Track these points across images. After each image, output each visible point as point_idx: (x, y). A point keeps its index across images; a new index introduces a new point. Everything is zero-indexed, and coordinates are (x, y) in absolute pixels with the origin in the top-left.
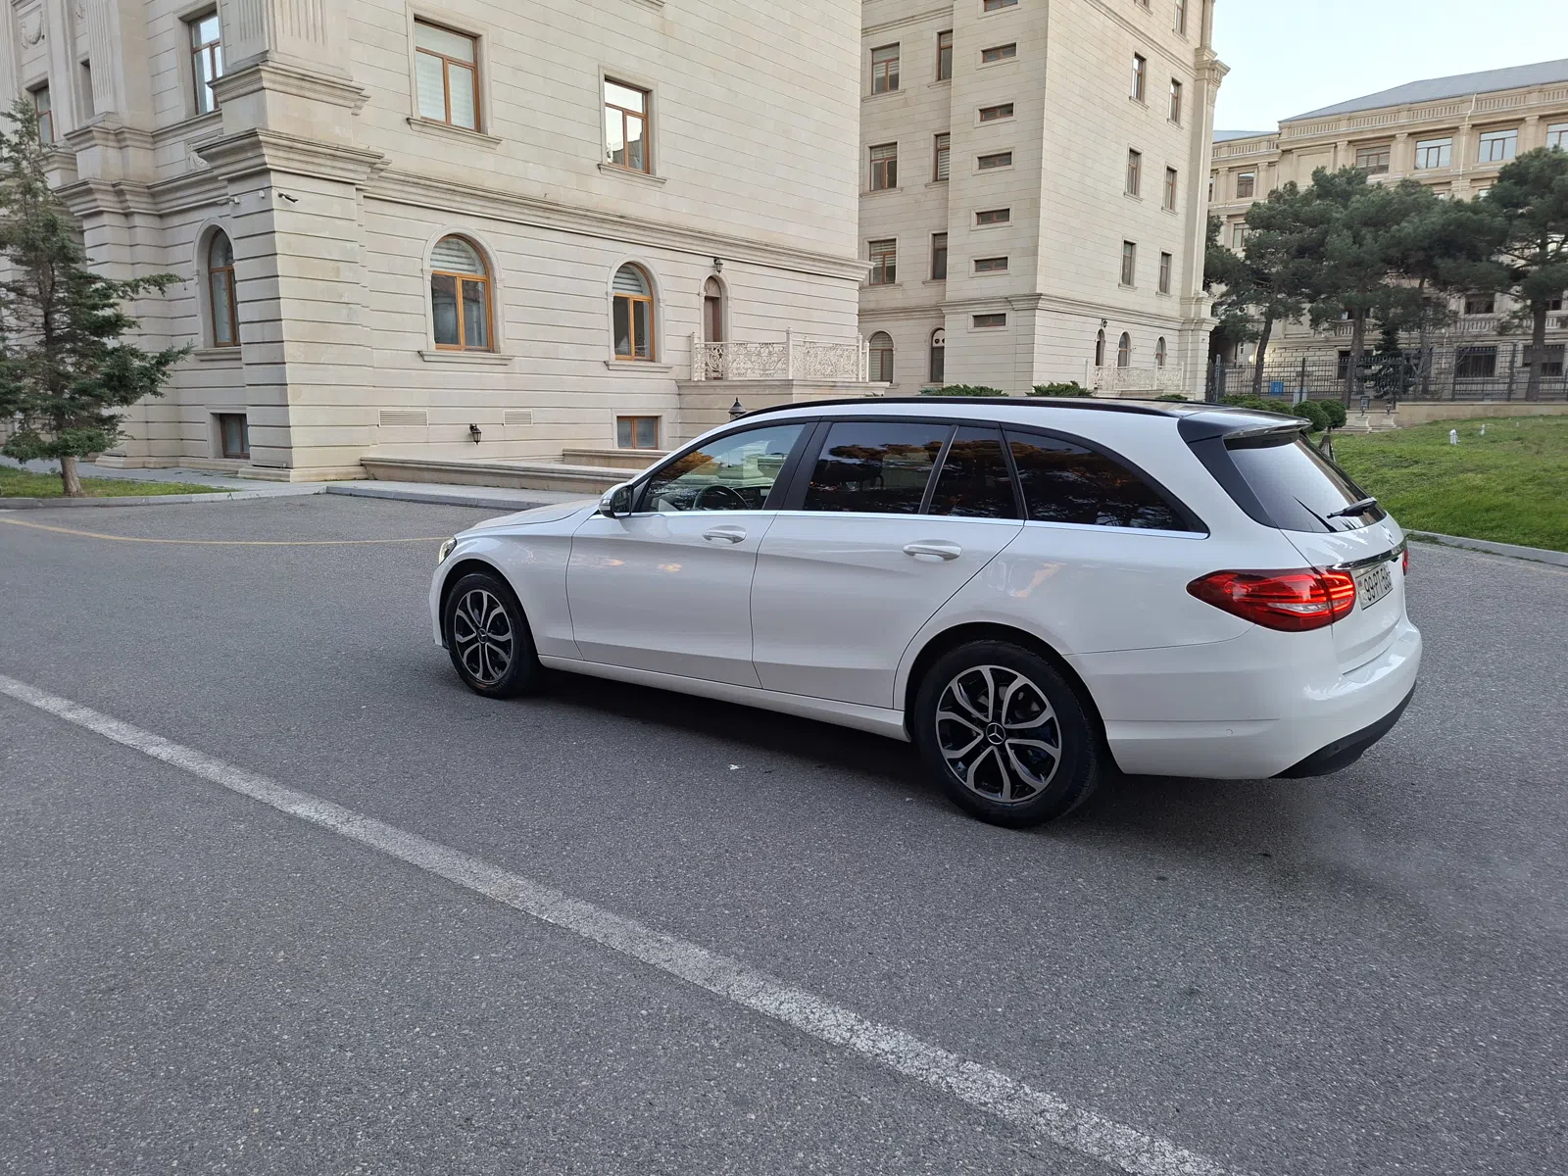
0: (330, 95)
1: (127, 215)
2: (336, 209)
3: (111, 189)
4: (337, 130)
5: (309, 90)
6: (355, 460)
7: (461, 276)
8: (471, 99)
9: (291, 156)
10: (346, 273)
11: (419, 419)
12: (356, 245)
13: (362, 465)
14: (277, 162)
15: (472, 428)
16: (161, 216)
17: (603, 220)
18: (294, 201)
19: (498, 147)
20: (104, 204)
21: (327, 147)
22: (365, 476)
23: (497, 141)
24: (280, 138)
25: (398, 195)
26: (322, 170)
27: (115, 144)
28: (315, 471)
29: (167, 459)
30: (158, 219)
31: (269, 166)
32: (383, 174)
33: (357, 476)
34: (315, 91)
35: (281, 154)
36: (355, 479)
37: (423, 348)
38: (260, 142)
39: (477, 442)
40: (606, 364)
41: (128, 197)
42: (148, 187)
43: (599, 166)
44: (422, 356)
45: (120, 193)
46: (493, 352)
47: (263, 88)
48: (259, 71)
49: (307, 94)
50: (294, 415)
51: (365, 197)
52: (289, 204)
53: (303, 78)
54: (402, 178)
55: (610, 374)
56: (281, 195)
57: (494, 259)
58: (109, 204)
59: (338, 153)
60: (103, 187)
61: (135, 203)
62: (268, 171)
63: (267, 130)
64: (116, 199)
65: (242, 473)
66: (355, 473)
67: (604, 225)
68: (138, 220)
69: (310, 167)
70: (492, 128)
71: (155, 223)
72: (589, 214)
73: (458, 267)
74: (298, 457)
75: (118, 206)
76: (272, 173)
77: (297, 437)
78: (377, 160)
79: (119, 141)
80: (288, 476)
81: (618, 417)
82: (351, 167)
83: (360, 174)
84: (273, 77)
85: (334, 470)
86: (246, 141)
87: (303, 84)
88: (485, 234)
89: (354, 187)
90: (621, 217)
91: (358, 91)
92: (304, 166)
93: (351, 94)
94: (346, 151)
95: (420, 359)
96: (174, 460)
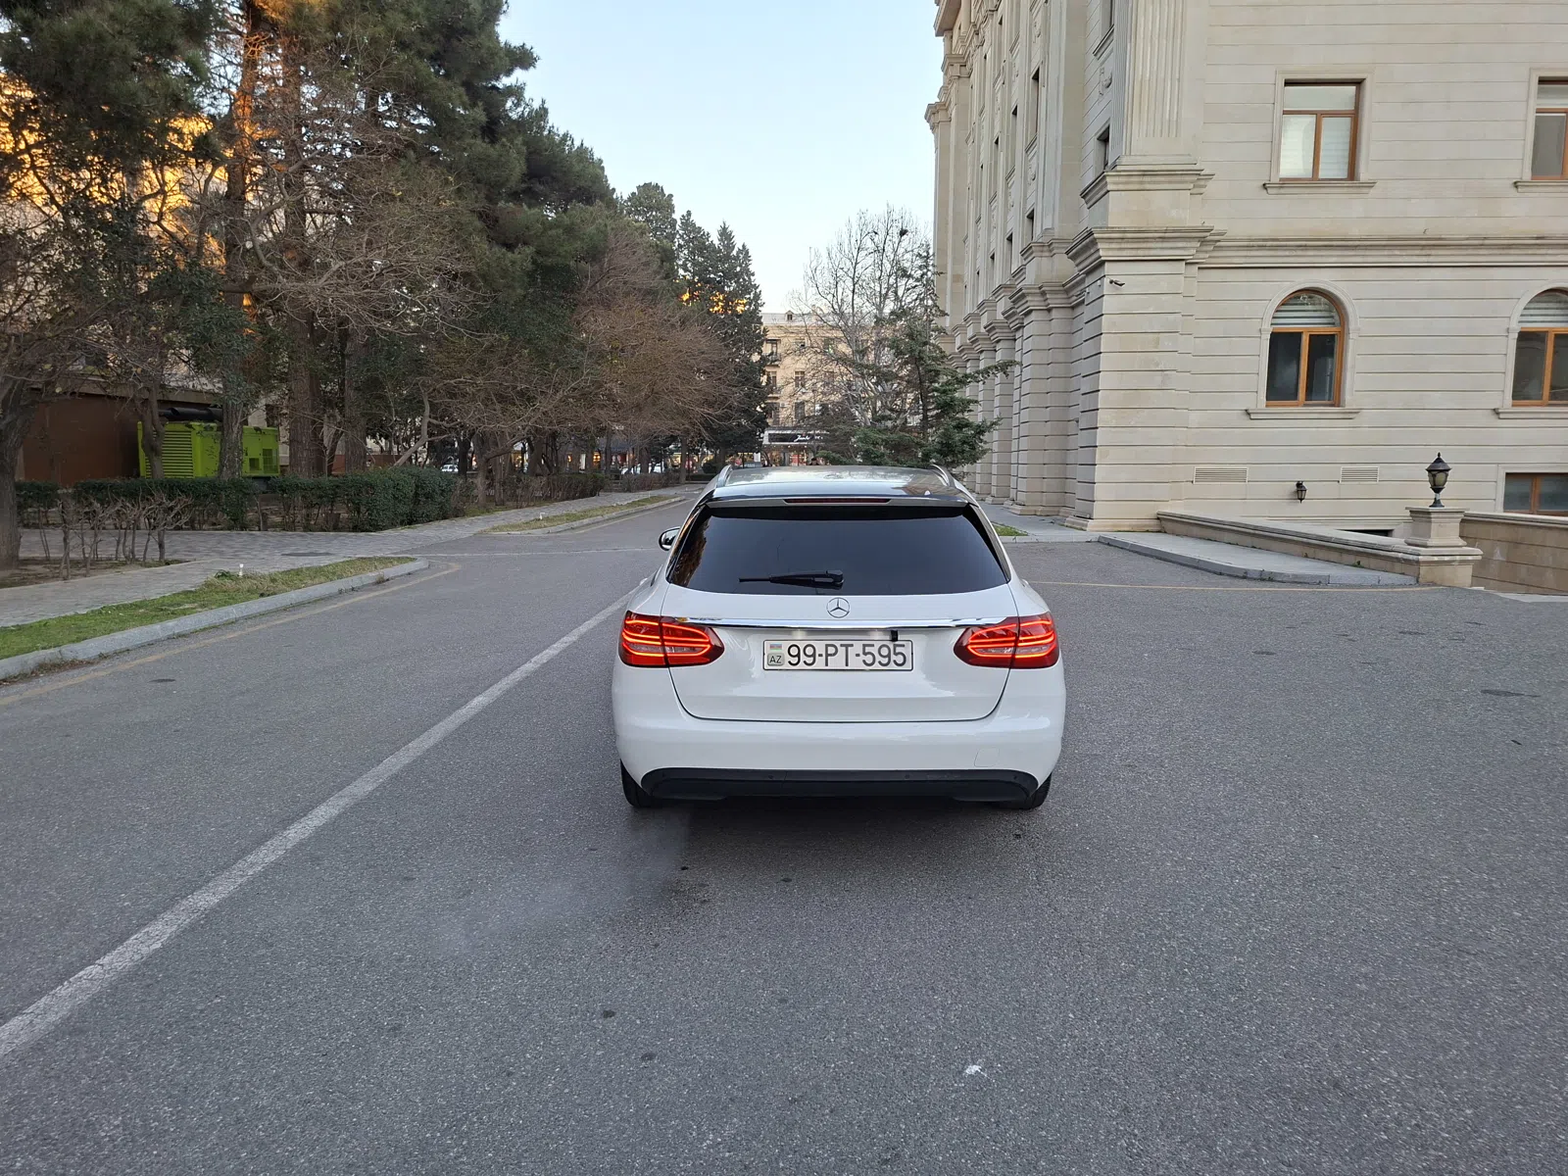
0: (1170, 182)
1: (1049, 310)
2: (1164, 285)
3: (1038, 291)
4: (1174, 213)
5: (1149, 183)
6: (1153, 513)
7: (1308, 330)
8: (1347, 147)
9: (1123, 246)
10: (1166, 342)
11: (1239, 476)
12: (1179, 316)
13: (1158, 519)
14: (1110, 253)
15: (1299, 485)
16: (1073, 308)
17: (1509, 246)
18: (1121, 285)
19: (1372, 191)
20: (1032, 304)
21: (1156, 231)
22: (1159, 529)
23: (1371, 185)
24: (1113, 232)
25: (1243, 260)
26: (1152, 252)
27: (1047, 254)
28: (1110, 522)
29: (1051, 509)
30: (1070, 310)
31: (1103, 258)
32: (1218, 244)
33: (1150, 529)
34: (1155, 183)
35: (1113, 246)
36: (1148, 531)
37: (1251, 407)
38: (1095, 239)
39: (1301, 500)
40: (1496, 412)
41: (1048, 296)
42: (1063, 286)
43: (1516, 185)
44: (1249, 414)
45: (1043, 294)
46: (1339, 406)
47: (1108, 191)
48: (1105, 177)
49: (1148, 186)
50: (1099, 473)
51: (1199, 268)
52: (1117, 289)
53: (1144, 173)
54: (1245, 243)
55: (1500, 423)
56: (1111, 282)
57: (1350, 309)
58: (1036, 304)
59: (1167, 235)
60: (1033, 291)
61: (1054, 300)
62: (1103, 262)
63: (1108, 228)
64: (1065, 296)
65: (1068, 522)
66: (1149, 526)
67: (1512, 252)
68: (1054, 314)
69: (1140, 252)
70: (1364, 174)
71: (1067, 313)
72: (1487, 242)
73: (1307, 322)
74: (1098, 509)
75: (1043, 304)
76: (1106, 264)
77: (1099, 492)
78: (1208, 234)
79: (1051, 251)
80: (1086, 526)
81: (1507, 474)
82: (1180, 245)
83: (1189, 250)
84: (1117, 179)
85: (1127, 522)
86: (1088, 240)
87: (1146, 179)
88: (1340, 285)
89: (1184, 263)
90: (1538, 238)
91: (1198, 173)
92: (1134, 252)
93: (1193, 177)
94: (1174, 231)
95: (1246, 417)
96: (1056, 509)
